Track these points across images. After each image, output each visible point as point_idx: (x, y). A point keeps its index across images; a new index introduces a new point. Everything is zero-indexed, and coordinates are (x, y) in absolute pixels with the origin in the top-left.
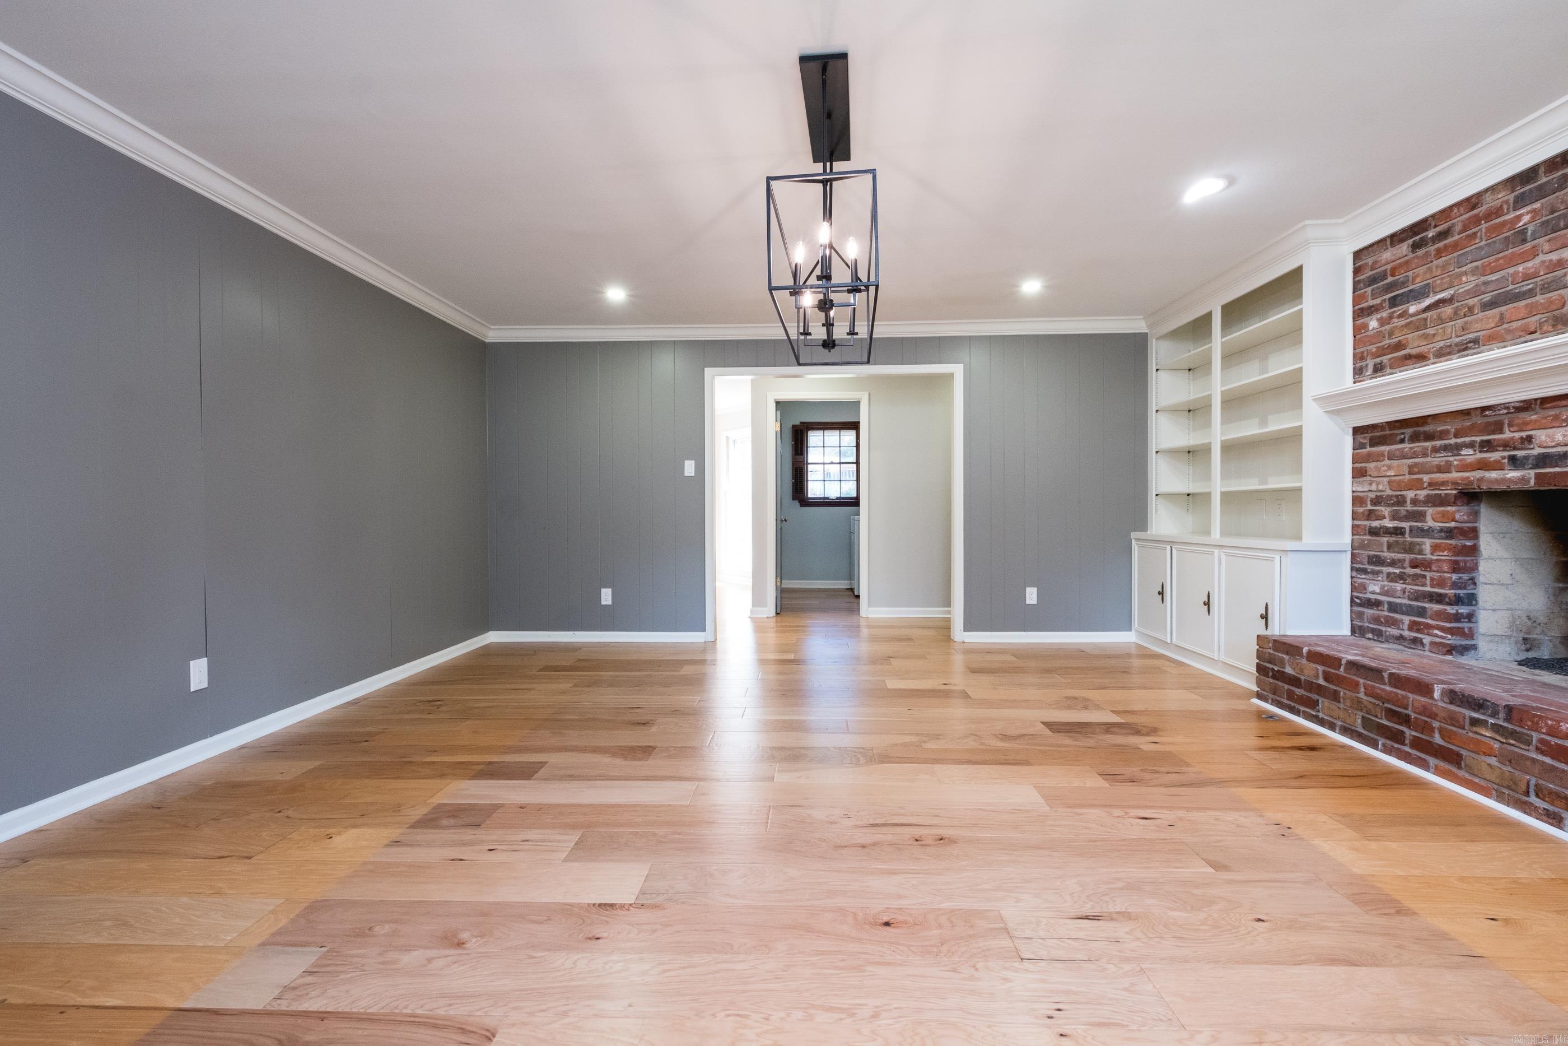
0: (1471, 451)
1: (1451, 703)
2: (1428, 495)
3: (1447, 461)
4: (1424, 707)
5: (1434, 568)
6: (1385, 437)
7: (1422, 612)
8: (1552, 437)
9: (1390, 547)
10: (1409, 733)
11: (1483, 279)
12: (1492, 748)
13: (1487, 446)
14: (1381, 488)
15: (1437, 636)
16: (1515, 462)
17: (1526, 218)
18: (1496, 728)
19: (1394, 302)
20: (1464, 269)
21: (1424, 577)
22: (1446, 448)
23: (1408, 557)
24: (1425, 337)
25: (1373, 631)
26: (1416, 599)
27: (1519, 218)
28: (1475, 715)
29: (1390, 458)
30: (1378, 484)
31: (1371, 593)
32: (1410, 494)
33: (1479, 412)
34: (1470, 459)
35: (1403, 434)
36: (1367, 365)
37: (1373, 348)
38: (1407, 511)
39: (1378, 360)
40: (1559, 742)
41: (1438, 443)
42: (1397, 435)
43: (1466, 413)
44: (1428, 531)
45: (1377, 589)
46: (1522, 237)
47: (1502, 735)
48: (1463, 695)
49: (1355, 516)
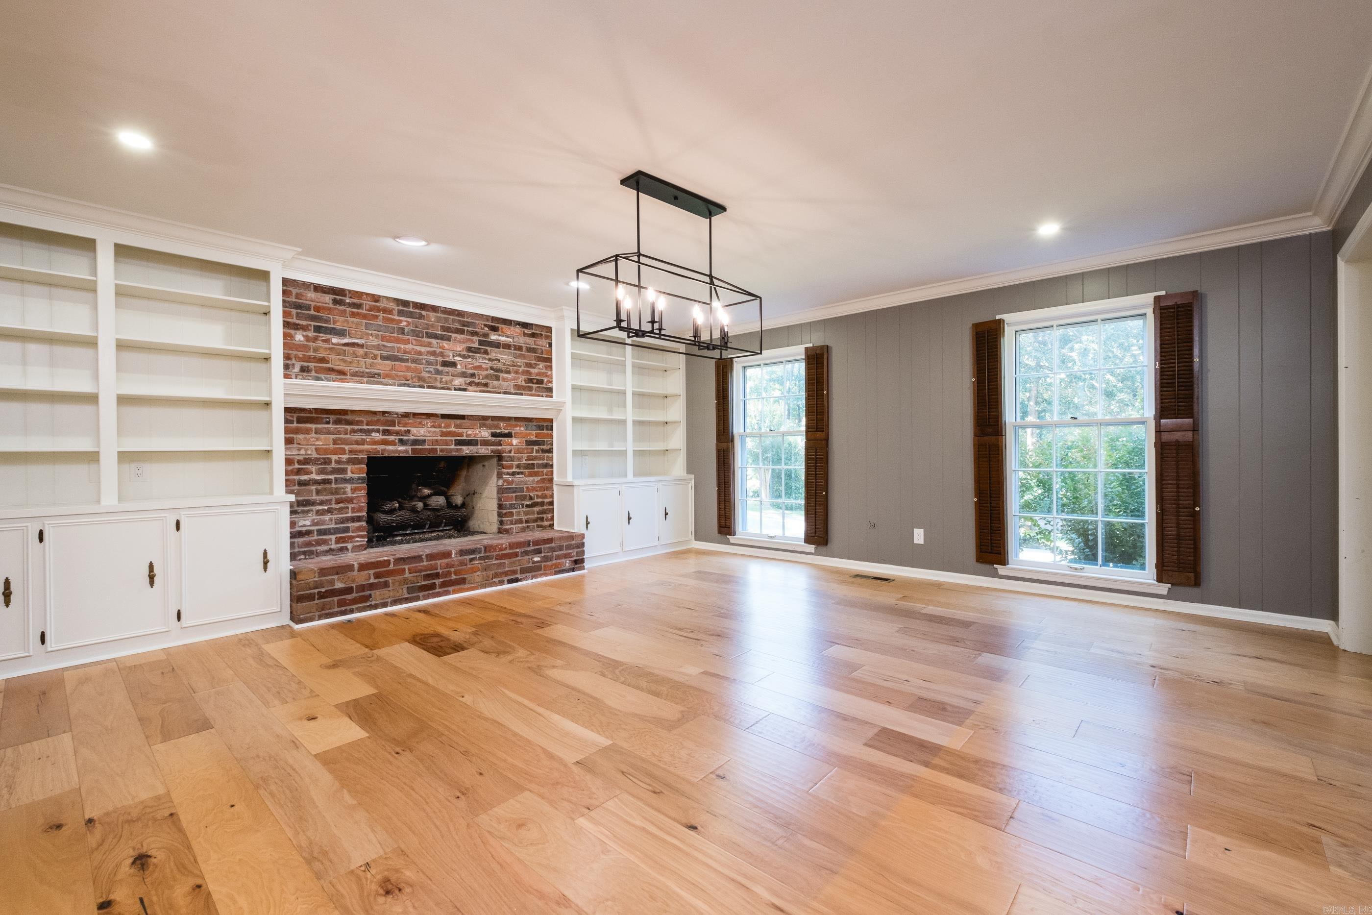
0: (377, 434)
1: (461, 556)
2: (349, 458)
3: (362, 439)
4: (447, 564)
5: (354, 502)
6: (312, 417)
7: (346, 530)
8: (419, 432)
9: (318, 492)
10: (437, 582)
11: (381, 343)
12: (479, 567)
13: (387, 432)
14: (309, 452)
15: (358, 541)
16: (402, 442)
17: (404, 323)
18: (481, 558)
19: (318, 329)
20: (370, 332)
21: (348, 508)
22: (361, 431)
23: (333, 497)
24: (345, 361)
25: (304, 553)
26: (342, 523)
27: (401, 321)
28: (471, 557)
29: (316, 433)
30: (306, 450)
31: (301, 526)
32: (334, 457)
33: (381, 414)
34: (377, 439)
35: (328, 418)
36: (293, 365)
37: (300, 354)
38: (332, 468)
39: (305, 364)
40: (502, 552)
41: (356, 427)
42: (322, 418)
43: (374, 413)
44: (349, 479)
45: (308, 523)
46: (402, 331)
47: (482, 560)
48: (466, 550)
49: (287, 473)
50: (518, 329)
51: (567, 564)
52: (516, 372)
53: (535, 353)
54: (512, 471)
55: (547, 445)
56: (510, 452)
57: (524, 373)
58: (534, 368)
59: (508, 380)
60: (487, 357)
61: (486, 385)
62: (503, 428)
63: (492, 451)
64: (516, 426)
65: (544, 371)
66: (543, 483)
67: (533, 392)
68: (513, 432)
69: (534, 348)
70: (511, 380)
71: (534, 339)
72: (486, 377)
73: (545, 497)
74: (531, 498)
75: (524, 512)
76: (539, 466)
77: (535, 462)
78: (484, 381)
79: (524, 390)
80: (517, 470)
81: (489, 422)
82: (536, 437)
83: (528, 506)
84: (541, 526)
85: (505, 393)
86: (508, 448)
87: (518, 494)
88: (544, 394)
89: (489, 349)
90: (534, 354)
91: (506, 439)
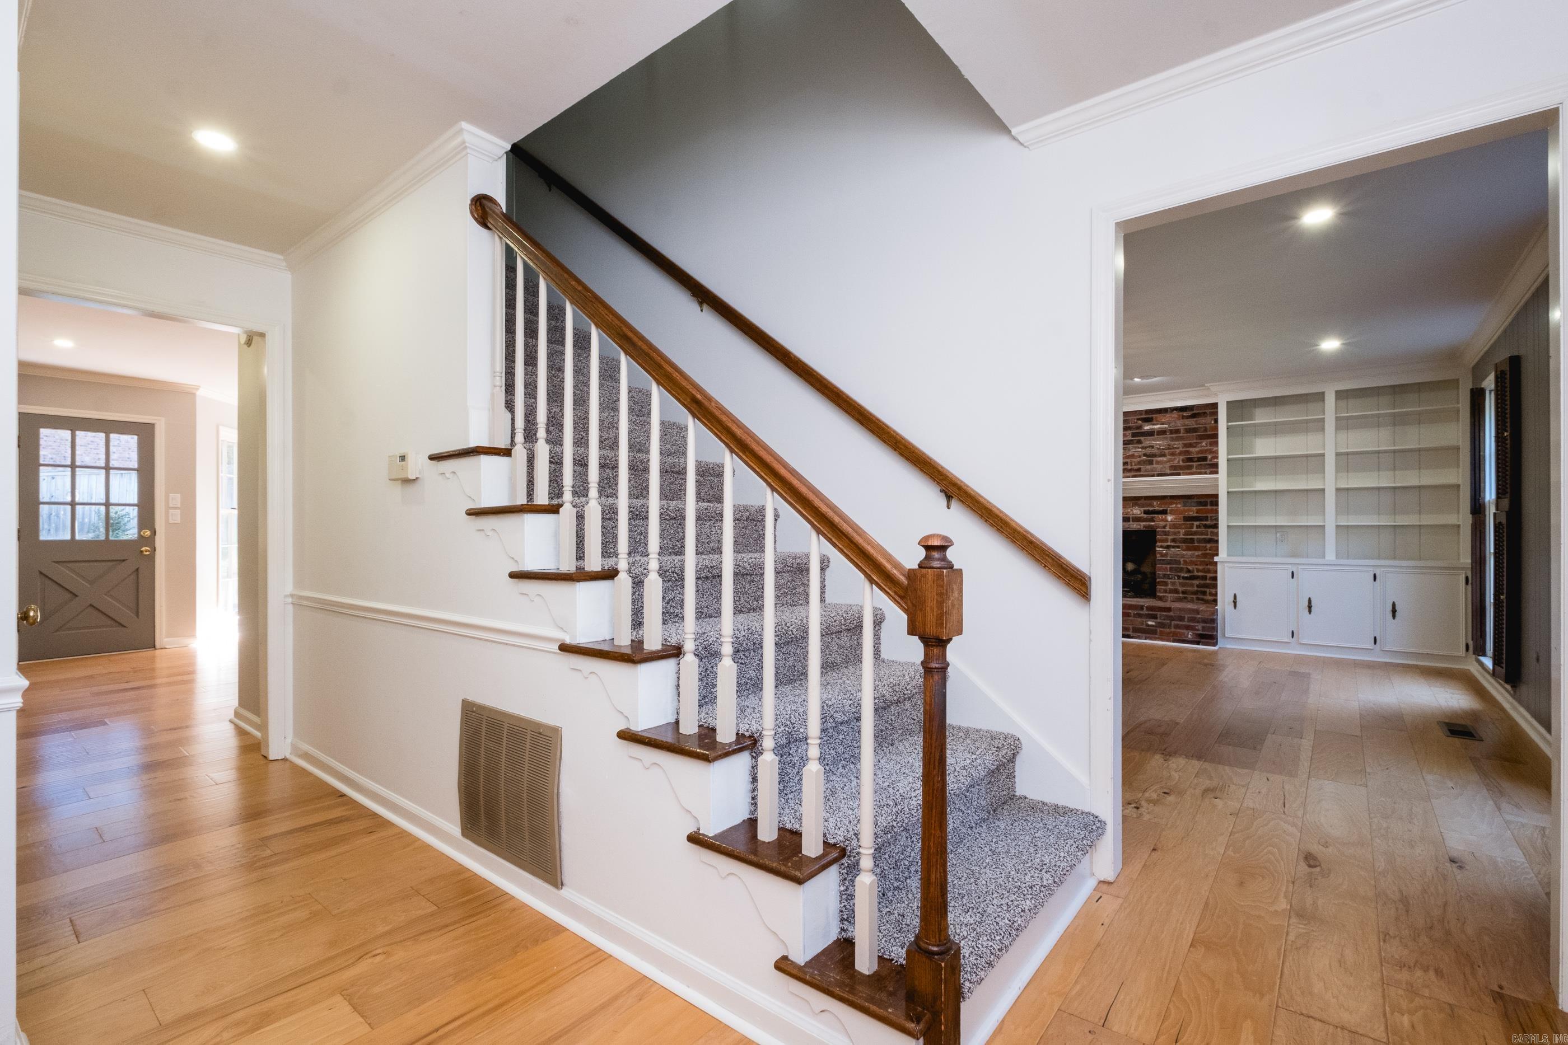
50: (1175, 414)
51: (1189, 636)
52: (1173, 454)
53: (1196, 432)
54: (1166, 544)
55: (1212, 520)
56: (1164, 527)
57: (1180, 454)
58: (1195, 447)
59: (1164, 462)
60: (1140, 446)
61: (1139, 470)
62: (1156, 505)
63: (1144, 527)
64: (1172, 504)
65: (1209, 448)
66: (1206, 557)
67: (1194, 470)
68: (1169, 509)
69: (1195, 428)
70: (1166, 462)
71: (1195, 419)
72: (1139, 463)
73: (1209, 571)
74: (1189, 571)
75: (1180, 583)
76: (1200, 541)
77: (1195, 537)
78: (1136, 467)
79: (1181, 469)
80: (1172, 544)
81: (1142, 501)
82: (1197, 513)
83: (1184, 578)
84: (1202, 600)
85: (1159, 475)
86: (1162, 524)
87: (1174, 566)
88: (1208, 471)
89: (1142, 438)
90: (1194, 434)
91: (1160, 516)
